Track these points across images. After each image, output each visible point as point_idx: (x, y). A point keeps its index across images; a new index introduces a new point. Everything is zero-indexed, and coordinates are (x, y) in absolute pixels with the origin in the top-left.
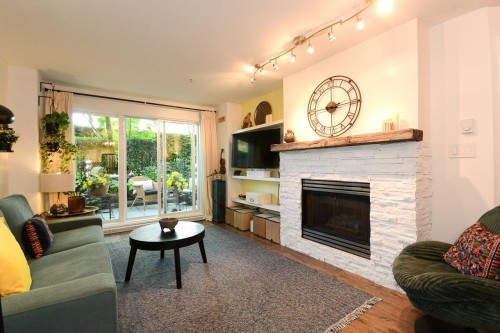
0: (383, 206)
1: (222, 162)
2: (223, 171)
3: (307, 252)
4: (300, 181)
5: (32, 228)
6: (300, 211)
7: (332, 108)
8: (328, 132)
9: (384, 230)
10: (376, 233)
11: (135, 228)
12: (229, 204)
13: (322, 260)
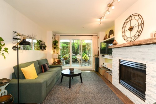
0: (153, 77)
1: (98, 52)
2: (98, 55)
3: (120, 90)
4: (118, 60)
5: (42, 66)
6: (118, 72)
7: (131, 29)
8: (129, 39)
9: (152, 90)
10: (149, 90)
11: (65, 69)
12: (100, 66)
13: (126, 95)
